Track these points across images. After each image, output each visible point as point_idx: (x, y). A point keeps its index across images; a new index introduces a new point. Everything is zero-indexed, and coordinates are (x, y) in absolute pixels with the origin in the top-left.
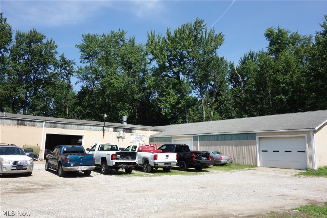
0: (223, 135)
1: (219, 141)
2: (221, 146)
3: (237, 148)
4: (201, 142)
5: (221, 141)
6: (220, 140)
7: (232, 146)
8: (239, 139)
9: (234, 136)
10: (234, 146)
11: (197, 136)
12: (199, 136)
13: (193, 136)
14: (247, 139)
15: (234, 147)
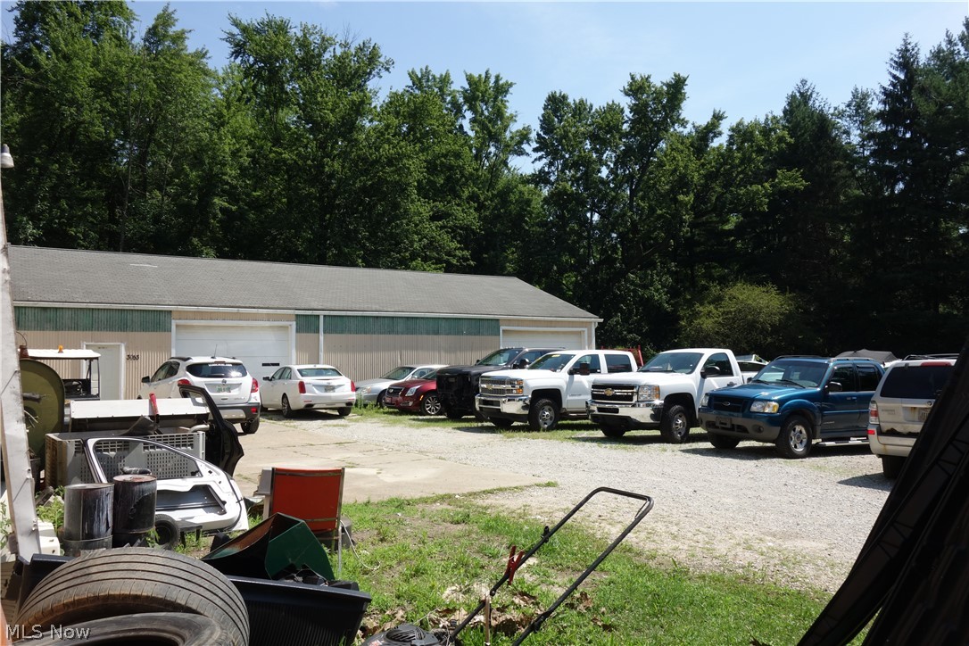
0: (413, 318)
1: (398, 337)
2: (404, 353)
3: (453, 355)
4: (334, 337)
5: (405, 336)
6: (402, 333)
7: (439, 351)
8: (459, 333)
9: (443, 323)
10: (446, 351)
11: (319, 316)
12: (325, 316)
13: (297, 315)
14: (478, 333)
15: (443, 354)
